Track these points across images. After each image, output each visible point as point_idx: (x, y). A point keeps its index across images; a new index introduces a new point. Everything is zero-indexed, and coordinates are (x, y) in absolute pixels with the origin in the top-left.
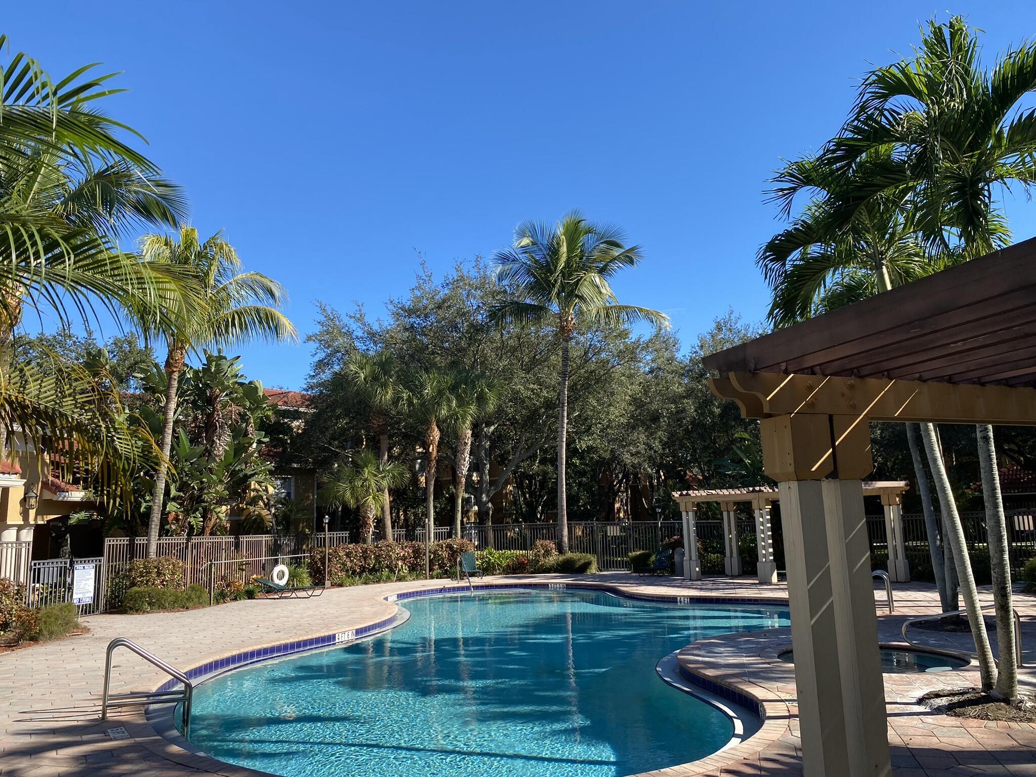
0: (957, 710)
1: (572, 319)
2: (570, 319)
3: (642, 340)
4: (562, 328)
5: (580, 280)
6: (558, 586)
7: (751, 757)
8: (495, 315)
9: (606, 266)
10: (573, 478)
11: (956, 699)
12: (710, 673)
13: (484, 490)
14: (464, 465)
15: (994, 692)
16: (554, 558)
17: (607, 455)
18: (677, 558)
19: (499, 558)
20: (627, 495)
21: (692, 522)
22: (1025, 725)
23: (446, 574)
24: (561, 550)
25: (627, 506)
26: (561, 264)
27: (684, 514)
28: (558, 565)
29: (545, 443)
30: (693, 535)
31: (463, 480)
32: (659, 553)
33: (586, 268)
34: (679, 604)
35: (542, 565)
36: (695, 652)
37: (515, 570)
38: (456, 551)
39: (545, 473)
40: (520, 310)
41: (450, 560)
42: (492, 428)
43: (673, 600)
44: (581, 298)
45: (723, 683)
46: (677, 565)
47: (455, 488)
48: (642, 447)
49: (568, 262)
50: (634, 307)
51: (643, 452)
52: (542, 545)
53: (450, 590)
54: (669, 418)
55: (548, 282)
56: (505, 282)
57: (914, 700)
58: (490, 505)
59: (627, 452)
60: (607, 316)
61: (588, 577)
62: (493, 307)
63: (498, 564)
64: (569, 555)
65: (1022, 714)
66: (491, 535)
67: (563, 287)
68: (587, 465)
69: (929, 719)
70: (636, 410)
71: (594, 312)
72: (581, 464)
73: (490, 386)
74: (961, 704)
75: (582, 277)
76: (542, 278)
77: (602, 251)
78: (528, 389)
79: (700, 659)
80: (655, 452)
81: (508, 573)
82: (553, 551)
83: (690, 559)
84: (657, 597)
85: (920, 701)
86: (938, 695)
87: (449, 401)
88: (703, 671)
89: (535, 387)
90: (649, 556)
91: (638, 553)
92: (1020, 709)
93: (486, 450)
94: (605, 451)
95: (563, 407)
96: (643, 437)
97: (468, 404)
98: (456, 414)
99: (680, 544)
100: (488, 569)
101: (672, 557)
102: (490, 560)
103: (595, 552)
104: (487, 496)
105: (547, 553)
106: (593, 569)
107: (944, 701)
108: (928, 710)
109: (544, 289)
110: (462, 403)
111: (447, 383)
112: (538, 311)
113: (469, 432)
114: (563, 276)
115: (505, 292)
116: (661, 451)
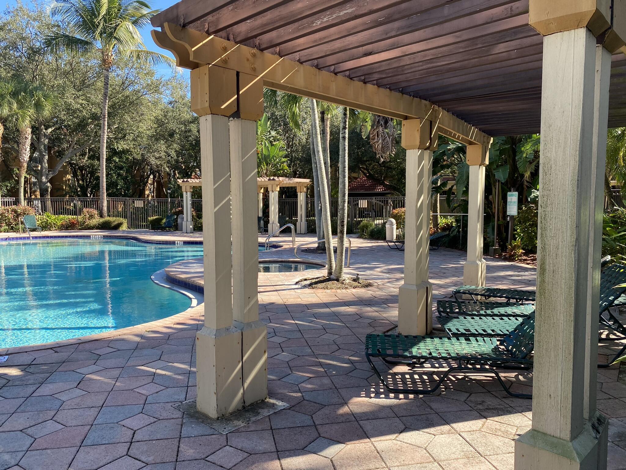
0: (313, 286)
1: (112, 55)
2: (110, 55)
3: (163, 79)
4: (104, 61)
5: (117, 26)
6: (97, 236)
7: (195, 316)
8: (51, 43)
9: (137, 19)
10: (113, 170)
11: (314, 281)
12: (183, 276)
13: (44, 173)
14: (25, 154)
15: (333, 276)
16: (97, 220)
17: (139, 157)
18: (179, 220)
19: (55, 219)
20: (154, 186)
21: (189, 198)
22: (344, 291)
23: (12, 229)
24: (101, 216)
25: (153, 192)
26: (103, 11)
27: (184, 193)
28: (99, 224)
29: (92, 143)
30: (189, 206)
31: (25, 165)
32: (168, 217)
33: (122, 18)
34: (176, 245)
35: (87, 225)
36: (177, 267)
37: (68, 227)
38: (20, 214)
39: (93, 166)
40: (71, 42)
41: (15, 220)
42: (50, 130)
43: (173, 243)
44: (118, 40)
45: (190, 281)
46: (179, 225)
47: (18, 170)
48: (163, 154)
49: (108, 12)
50: (157, 54)
51: (164, 157)
52: (88, 212)
53: (13, 239)
54: (180, 135)
55: (93, 24)
56: (58, 17)
57: (294, 283)
58: (49, 184)
59: (153, 156)
60: (138, 57)
61: (120, 231)
62: (49, 36)
63: (54, 224)
64: (107, 218)
65: (344, 285)
66: (49, 203)
67: (104, 28)
68: (125, 163)
69: (299, 291)
70: (158, 127)
71: (128, 53)
72: (119, 161)
73: (46, 97)
74: (316, 283)
75: (119, 24)
76: (88, 20)
77: (135, 8)
78: (78, 103)
79: (180, 270)
80: (172, 158)
81: (62, 230)
82: (96, 216)
83: (187, 221)
84: (162, 242)
85: (297, 283)
86: (306, 280)
87: (10, 103)
88: (179, 276)
89: (84, 102)
90: (162, 219)
91: (155, 218)
92: (343, 284)
93: (45, 145)
94: (137, 155)
95: (104, 118)
96: (163, 147)
97: (27, 107)
98: (17, 114)
99: (181, 212)
100: (46, 226)
101: (176, 220)
102: (47, 220)
103: (125, 217)
104: (47, 178)
105: (91, 217)
106: (124, 227)
107: (308, 282)
108: (300, 287)
109: (90, 29)
110: (21, 106)
111: (8, 89)
112: (85, 44)
113: (29, 130)
114: (105, 21)
115: (58, 26)
116: (176, 158)
